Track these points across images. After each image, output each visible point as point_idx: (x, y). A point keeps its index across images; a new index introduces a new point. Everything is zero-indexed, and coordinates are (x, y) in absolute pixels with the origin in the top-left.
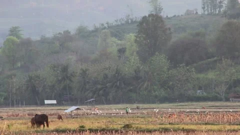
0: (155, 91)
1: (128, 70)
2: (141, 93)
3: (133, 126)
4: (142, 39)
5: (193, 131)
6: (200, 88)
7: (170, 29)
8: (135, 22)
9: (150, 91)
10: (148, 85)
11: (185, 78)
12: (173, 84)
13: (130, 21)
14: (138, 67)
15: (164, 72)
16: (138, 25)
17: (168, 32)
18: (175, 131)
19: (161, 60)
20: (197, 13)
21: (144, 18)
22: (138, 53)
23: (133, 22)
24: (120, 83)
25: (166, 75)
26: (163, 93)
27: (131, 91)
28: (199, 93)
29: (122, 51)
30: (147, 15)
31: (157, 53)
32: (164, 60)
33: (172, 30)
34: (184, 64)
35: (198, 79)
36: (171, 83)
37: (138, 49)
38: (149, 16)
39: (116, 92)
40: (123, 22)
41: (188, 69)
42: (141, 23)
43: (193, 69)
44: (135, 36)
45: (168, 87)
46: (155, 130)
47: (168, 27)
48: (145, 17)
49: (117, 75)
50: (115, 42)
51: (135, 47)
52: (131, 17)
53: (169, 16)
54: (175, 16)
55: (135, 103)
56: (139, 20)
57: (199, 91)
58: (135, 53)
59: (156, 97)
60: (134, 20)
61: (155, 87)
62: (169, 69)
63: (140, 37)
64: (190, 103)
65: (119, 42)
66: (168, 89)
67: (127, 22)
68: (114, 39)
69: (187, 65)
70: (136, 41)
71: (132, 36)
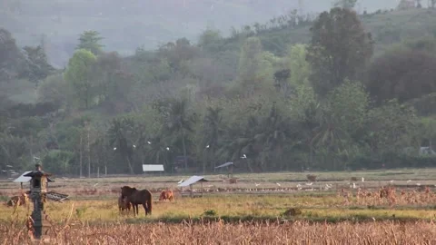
0: (342, 149)
1: (292, 110)
2: (316, 152)
3: (303, 211)
4: (319, 53)
5: (413, 220)
6: (425, 143)
7: (369, 35)
8: (307, 23)
9: (333, 149)
10: (329, 138)
11: (396, 125)
12: (375, 136)
13: (297, 21)
14: (312, 105)
15: (358, 113)
16: (311, 29)
17: (367, 41)
18: (380, 220)
19: (353, 92)
20: (419, 6)
21: (323, 15)
22: (311, 79)
23: (302, 23)
24: (279, 134)
25: (362, 119)
26: (357, 152)
27: (298, 147)
28: (423, 151)
29: (282, 75)
30: (329, 11)
31: (346, 80)
32: (359, 92)
33: (374, 36)
34: (395, 100)
35: (421, 125)
36: (372, 134)
37: (311, 72)
38: (332, 11)
39: (272, 149)
40: (285, 23)
41: (403, 109)
42: (317, 25)
43: (412, 108)
44: (307, 49)
45: (367, 141)
46: (343, 220)
47: (366, 31)
48: (325, 12)
49: (273, 119)
50: (270, 60)
51: (306, 68)
52: (298, 13)
53: (369, 12)
54: (379, 12)
55: (305, 169)
56: (314, 18)
57: (422, 148)
58: (306, 80)
59: (345, 158)
60: (305, 19)
61: (344, 141)
62: (367, 109)
63: (315, 51)
64: (405, 170)
65: (278, 59)
66: (367, 144)
67: (292, 23)
68: (268, 54)
69: (401, 100)
70: (308, 58)
71: (301, 48)
